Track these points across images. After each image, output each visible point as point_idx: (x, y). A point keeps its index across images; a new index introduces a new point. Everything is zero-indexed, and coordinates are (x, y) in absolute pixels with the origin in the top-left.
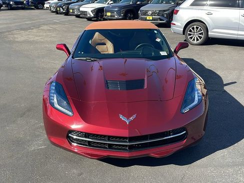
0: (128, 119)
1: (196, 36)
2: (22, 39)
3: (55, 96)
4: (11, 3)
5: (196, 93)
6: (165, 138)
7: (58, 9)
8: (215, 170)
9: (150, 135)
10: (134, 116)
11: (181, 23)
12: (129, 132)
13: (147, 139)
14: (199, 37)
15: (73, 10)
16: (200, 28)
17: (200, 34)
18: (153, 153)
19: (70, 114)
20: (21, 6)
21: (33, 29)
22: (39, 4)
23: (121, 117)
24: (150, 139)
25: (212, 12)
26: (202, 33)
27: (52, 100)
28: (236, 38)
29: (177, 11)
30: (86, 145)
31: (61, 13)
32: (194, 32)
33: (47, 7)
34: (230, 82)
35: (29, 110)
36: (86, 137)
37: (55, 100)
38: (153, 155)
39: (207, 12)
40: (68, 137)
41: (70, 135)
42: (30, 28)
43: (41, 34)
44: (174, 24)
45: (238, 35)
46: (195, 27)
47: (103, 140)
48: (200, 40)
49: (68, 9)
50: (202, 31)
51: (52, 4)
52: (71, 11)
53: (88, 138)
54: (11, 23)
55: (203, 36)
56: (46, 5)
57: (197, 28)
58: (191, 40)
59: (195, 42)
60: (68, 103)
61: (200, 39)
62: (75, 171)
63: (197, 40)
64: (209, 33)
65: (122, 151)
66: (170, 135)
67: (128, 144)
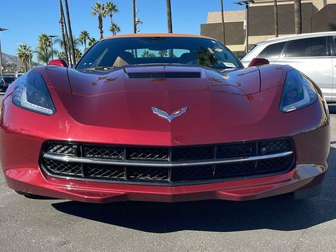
0: (170, 114)
5: (305, 88)
9: (218, 146)
10: (184, 110)
12: (172, 135)
13: (211, 158)
18: (229, 191)
19: (50, 112)
23: (156, 111)
24: (219, 157)
28: (330, 100)
30: (80, 177)
36: (79, 155)
38: (225, 194)
40: (43, 162)
41: (46, 155)
45: (332, 94)
47: (115, 159)
53: (84, 156)
62: (53, 239)
65: (156, 184)
66: (260, 154)
67: (171, 165)
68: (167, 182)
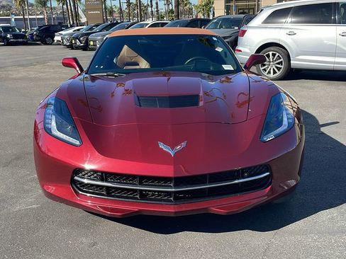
0: (173, 149)
1: (272, 66)
2: (19, 75)
3: (54, 117)
4: (9, 36)
5: (284, 113)
6: (236, 182)
7: (73, 42)
8: (320, 238)
9: (210, 174)
10: (184, 144)
11: (249, 49)
13: (204, 183)
14: (277, 68)
15: (94, 41)
16: (278, 54)
17: (278, 64)
18: (217, 207)
19: (77, 143)
20: (21, 40)
21: (36, 65)
22: (47, 37)
23: (162, 146)
24: (211, 182)
25: (295, 31)
26: (281, 62)
27: (48, 124)
28: (332, 68)
29: (244, 32)
30: (103, 195)
31: (78, 48)
32: (270, 62)
33: (58, 41)
34: (329, 122)
35: (18, 158)
36: (102, 180)
37: (54, 124)
38: (215, 210)
39: (288, 31)
40: (73, 182)
41: (76, 178)
42: (32, 64)
43: (47, 70)
44: (240, 51)
45: (334, 63)
46: (271, 53)
47: (131, 184)
48: (278, 73)
49: (87, 42)
50: (282, 60)
51: (65, 35)
52: (92, 43)
53: (107, 181)
54: (5, 59)
55: (282, 67)
56: (57, 38)
57: (274, 55)
58: (266, 73)
59: (272, 75)
60: (75, 127)
61: (279, 71)
62: (84, 240)
63: (275, 72)
64: (292, 62)
65: (163, 203)
66: (244, 178)
67: (173, 190)
68: (171, 201)
